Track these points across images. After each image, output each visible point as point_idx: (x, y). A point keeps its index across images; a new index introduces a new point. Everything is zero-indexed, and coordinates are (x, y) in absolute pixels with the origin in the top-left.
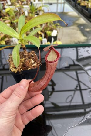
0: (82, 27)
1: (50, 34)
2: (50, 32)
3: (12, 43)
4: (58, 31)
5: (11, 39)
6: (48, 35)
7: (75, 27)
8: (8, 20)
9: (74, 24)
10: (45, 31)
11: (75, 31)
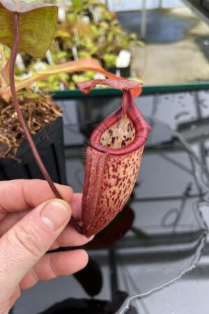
0: (206, 43)
1: (113, 63)
2: (112, 57)
4: (134, 55)
6: (108, 65)
7: (189, 43)
9: (186, 35)
10: (101, 54)
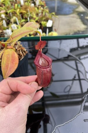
0: (82, 15)
1: (45, 25)
2: (45, 22)
3: (6, 35)
4: (54, 22)
5: (5, 31)
6: (43, 26)
7: (75, 15)
8: (3, 10)
9: (74, 11)
10: (40, 21)
11: (74, 19)
